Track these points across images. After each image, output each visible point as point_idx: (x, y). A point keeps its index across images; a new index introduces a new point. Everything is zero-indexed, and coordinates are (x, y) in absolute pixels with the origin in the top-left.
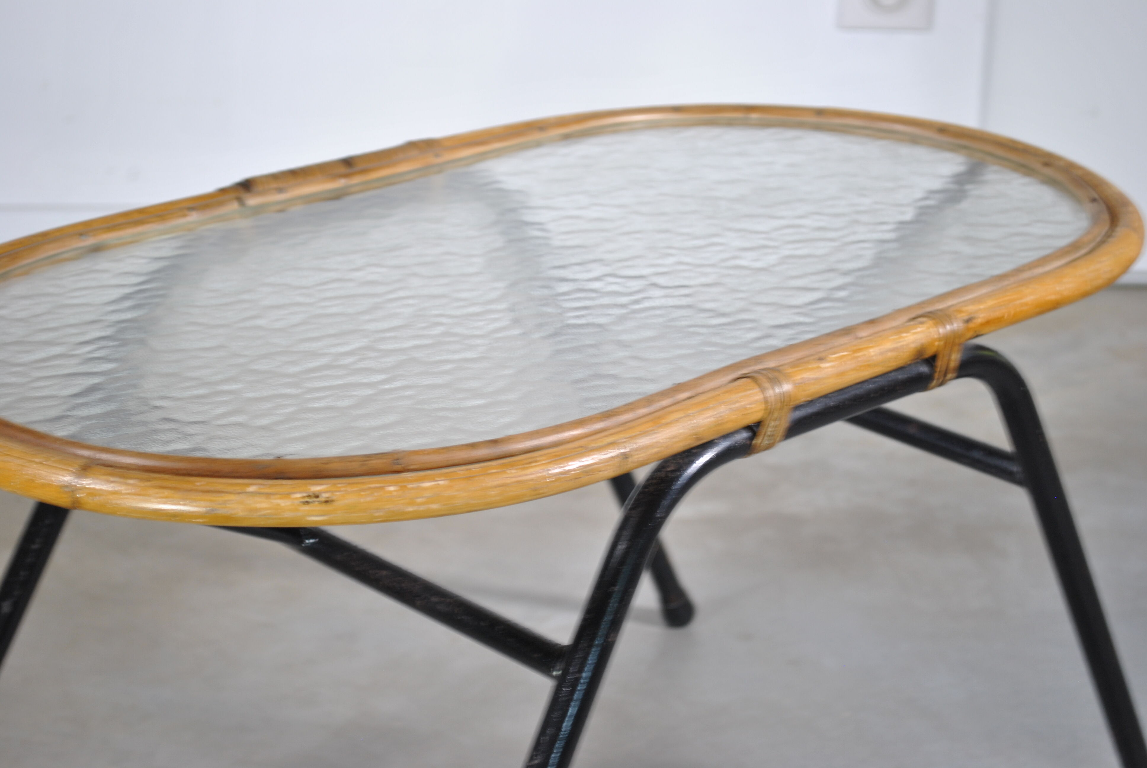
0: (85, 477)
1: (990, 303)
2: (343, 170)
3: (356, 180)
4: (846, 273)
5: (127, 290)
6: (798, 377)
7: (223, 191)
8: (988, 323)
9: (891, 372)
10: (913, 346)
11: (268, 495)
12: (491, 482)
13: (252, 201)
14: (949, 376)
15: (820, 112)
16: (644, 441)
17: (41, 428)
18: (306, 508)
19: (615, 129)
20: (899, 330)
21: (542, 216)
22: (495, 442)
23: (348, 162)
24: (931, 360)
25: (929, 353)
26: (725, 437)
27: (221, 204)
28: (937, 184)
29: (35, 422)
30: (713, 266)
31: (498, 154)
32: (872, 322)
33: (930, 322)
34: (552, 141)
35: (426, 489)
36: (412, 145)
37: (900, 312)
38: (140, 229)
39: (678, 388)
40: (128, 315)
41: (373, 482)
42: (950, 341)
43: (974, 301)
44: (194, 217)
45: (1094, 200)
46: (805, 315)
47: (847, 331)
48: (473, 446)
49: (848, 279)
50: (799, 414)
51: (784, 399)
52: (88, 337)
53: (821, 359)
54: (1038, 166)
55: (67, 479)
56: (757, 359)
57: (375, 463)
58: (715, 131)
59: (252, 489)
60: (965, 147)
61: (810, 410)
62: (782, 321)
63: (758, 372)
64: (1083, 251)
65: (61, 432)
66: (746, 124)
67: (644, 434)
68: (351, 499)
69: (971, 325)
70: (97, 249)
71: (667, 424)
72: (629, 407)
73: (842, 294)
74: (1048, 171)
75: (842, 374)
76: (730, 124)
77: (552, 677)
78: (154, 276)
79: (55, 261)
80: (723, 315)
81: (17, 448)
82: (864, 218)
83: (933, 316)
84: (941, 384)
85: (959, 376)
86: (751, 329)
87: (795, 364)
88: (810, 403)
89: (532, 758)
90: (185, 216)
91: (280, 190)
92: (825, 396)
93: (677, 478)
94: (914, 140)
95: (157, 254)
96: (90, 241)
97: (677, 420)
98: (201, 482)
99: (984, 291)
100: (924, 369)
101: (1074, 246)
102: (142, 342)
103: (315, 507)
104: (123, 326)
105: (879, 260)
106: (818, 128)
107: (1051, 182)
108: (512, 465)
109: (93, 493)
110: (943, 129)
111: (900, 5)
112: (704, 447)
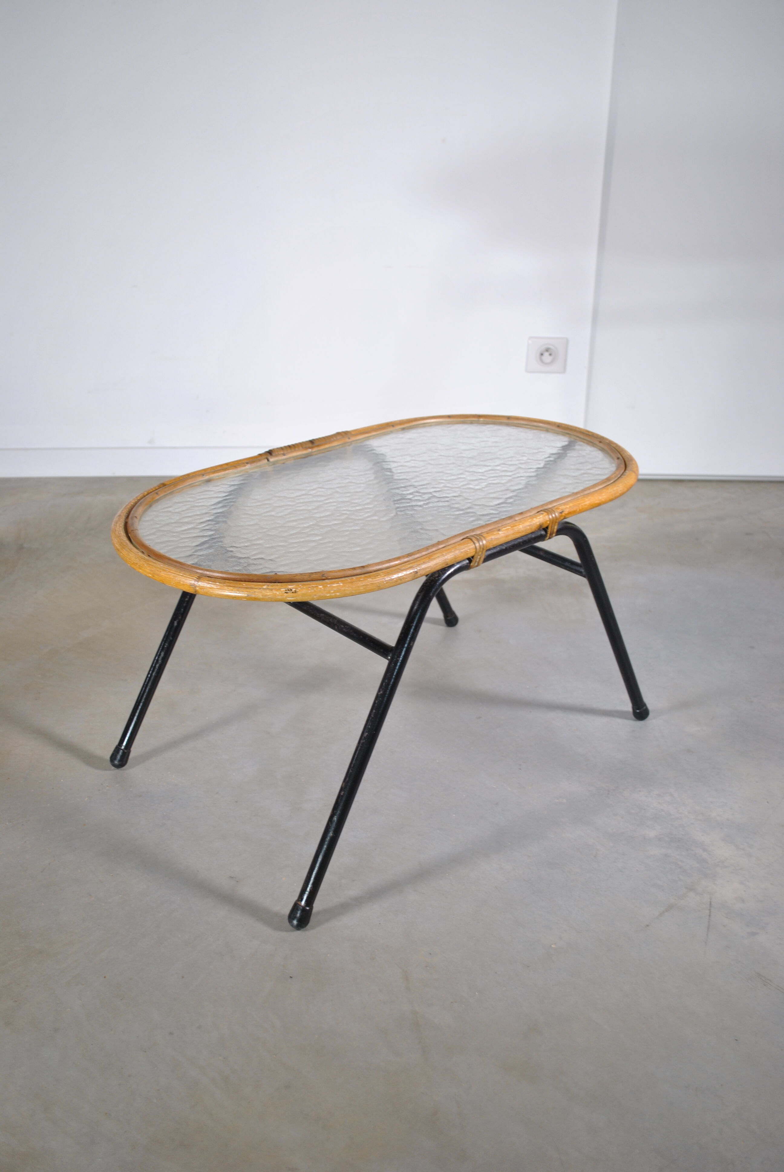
0: (198, 582)
1: (571, 505)
2: (310, 445)
3: (315, 450)
4: (513, 491)
5: (221, 499)
6: (489, 538)
7: (260, 455)
8: (570, 513)
9: (529, 534)
10: (538, 523)
11: (272, 590)
12: (360, 584)
13: (272, 459)
14: (554, 535)
15: (509, 418)
16: (423, 566)
17: (182, 561)
18: (286, 595)
19: (424, 425)
20: (532, 517)
21: (392, 466)
22: (363, 567)
23: (312, 442)
24: (546, 529)
25: (544, 526)
26: (458, 563)
27: (260, 460)
28: (555, 451)
29: (180, 558)
30: (458, 488)
31: (374, 437)
32: (521, 513)
33: (545, 514)
34: (397, 431)
35: (334, 587)
36: (338, 434)
37: (532, 509)
38: (227, 472)
39: (439, 543)
40: (219, 511)
41: (313, 584)
42: (553, 521)
43: (564, 504)
44: (248, 466)
45: (618, 458)
46: (496, 510)
47: (511, 518)
48: (354, 569)
49: (514, 494)
50: (489, 552)
51: (482, 548)
52: (202, 521)
53: (499, 530)
54: (597, 443)
55: (193, 582)
56: (473, 530)
57: (314, 576)
58: (465, 426)
59: (265, 587)
60: (568, 434)
61: (495, 551)
62: (485, 512)
63: (472, 536)
64: (612, 481)
65: (190, 562)
66: (478, 423)
67: (424, 563)
68: (304, 591)
69: (563, 514)
70: (209, 481)
71: (434, 559)
72: (419, 551)
73: (511, 500)
74: (601, 445)
75: (507, 536)
76: (472, 423)
77: (387, 659)
78: (231, 493)
79: (192, 486)
80: (462, 510)
81: (173, 570)
82: (523, 466)
83: (548, 511)
84: (550, 538)
85: (556, 535)
86: (472, 516)
87: (488, 533)
88: (494, 548)
90: (245, 466)
91: (284, 455)
92: (501, 545)
93: (439, 579)
94: (547, 430)
95: (232, 483)
96: (207, 477)
97: (439, 557)
98: (244, 584)
99: (569, 499)
100: (543, 533)
101: (608, 479)
102: (225, 522)
103: (290, 594)
104: (218, 515)
105: (527, 485)
106: (508, 425)
107: (602, 450)
108: (370, 577)
109: (202, 588)
110: (559, 426)
111: (552, 362)
112: (450, 567)
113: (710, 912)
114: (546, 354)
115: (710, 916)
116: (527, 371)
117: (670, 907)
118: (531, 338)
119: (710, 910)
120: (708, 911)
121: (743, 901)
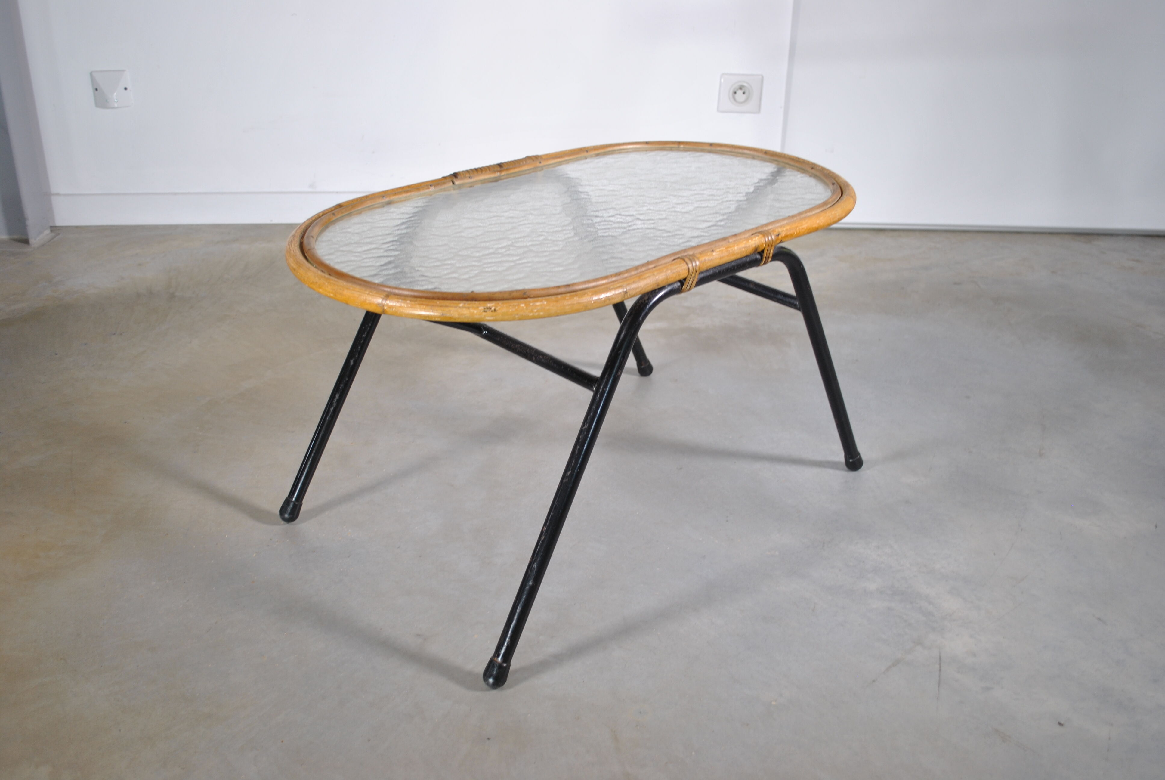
0: (388, 299)
1: (788, 227)
2: (499, 169)
3: (504, 173)
4: (724, 214)
5: (404, 221)
6: (703, 259)
7: (444, 178)
8: (786, 236)
9: (744, 257)
10: (754, 246)
11: (469, 308)
12: (566, 303)
13: (458, 182)
14: (770, 260)
15: (710, 145)
16: (634, 286)
17: (368, 279)
18: (484, 314)
19: (620, 151)
20: (747, 239)
21: (587, 189)
22: (568, 286)
23: (500, 165)
24: (761, 253)
25: (760, 250)
26: (669, 285)
27: (444, 183)
28: (764, 176)
29: (366, 277)
30: (665, 211)
31: (568, 162)
32: (735, 235)
33: (760, 236)
34: (591, 156)
35: (537, 306)
36: (529, 158)
37: (746, 231)
38: (409, 194)
39: (648, 263)
40: (403, 232)
41: (515, 302)
42: (770, 244)
43: (781, 227)
44: (432, 189)
45: (833, 184)
46: (706, 232)
47: (724, 239)
48: (559, 287)
49: (725, 217)
50: (702, 275)
51: (696, 269)
53: (713, 251)
54: (809, 169)
55: (380, 301)
56: (685, 251)
57: (514, 294)
58: (665, 153)
59: (461, 305)
60: (777, 161)
61: (708, 274)
62: (696, 235)
63: (684, 256)
64: (829, 206)
65: (377, 281)
67: (634, 282)
68: (504, 310)
69: (780, 237)
70: (389, 203)
71: (645, 279)
72: (627, 271)
73: (722, 223)
74: (813, 171)
75: (721, 258)
76: (671, 149)
77: (592, 390)
78: (415, 214)
79: (371, 208)
80: (669, 232)
81: (358, 288)
82: (731, 191)
83: (762, 233)
84: (765, 263)
85: (772, 261)
86: (681, 238)
87: (701, 253)
88: (707, 271)
89: (583, 425)
90: (429, 188)
91: (471, 178)
92: (715, 268)
93: (649, 303)
94: (753, 158)
95: (416, 205)
96: (386, 199)
97: (649, 277)
98: (438, 302)
99: (785, 222)
100: (758, 257)
101: (825, 204)
102: (411, 243)
103: (489, 312)
104: (402, 236)
105: (738, 209)
106: (710, 151)
107: (815, 176)
108: (576, 295)
109: (391, 307)
110: (766, 152)
111: (746, 101)
112: (660, 289)
113: (940, 667)
114: (740, 92)
115: (940, 670)
116: (718, 111)
117: (896, 663)
118: (723, 75)
119: (940, 664)
120: (937, 666)
121: (974, 655)
